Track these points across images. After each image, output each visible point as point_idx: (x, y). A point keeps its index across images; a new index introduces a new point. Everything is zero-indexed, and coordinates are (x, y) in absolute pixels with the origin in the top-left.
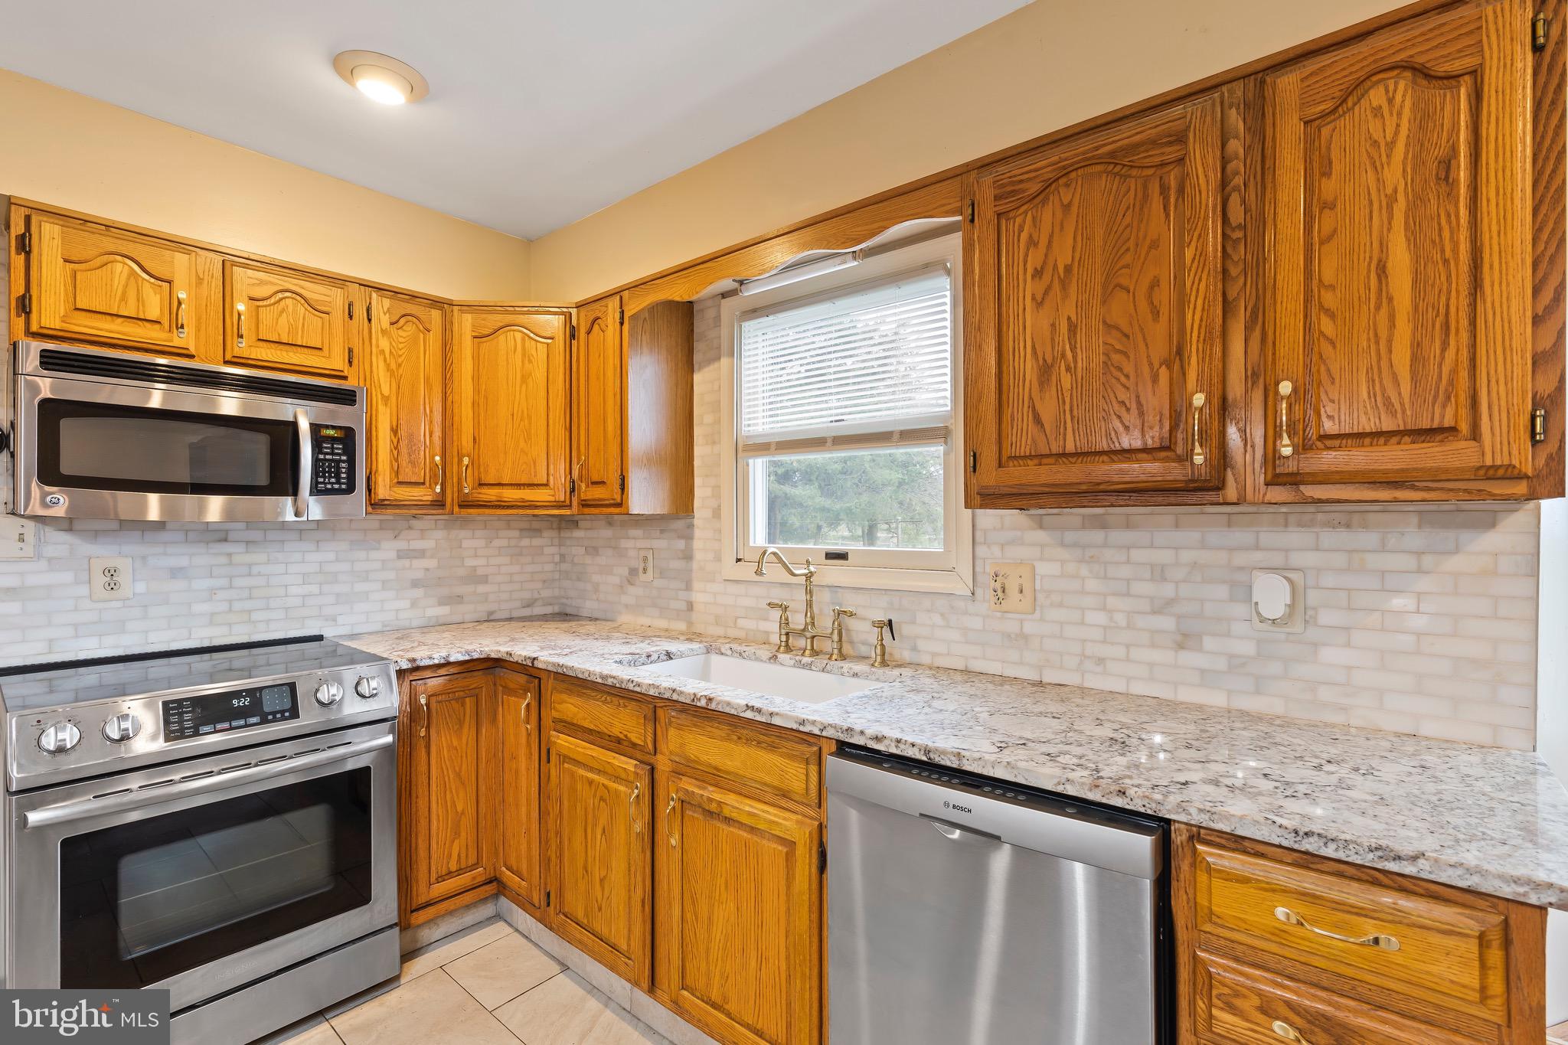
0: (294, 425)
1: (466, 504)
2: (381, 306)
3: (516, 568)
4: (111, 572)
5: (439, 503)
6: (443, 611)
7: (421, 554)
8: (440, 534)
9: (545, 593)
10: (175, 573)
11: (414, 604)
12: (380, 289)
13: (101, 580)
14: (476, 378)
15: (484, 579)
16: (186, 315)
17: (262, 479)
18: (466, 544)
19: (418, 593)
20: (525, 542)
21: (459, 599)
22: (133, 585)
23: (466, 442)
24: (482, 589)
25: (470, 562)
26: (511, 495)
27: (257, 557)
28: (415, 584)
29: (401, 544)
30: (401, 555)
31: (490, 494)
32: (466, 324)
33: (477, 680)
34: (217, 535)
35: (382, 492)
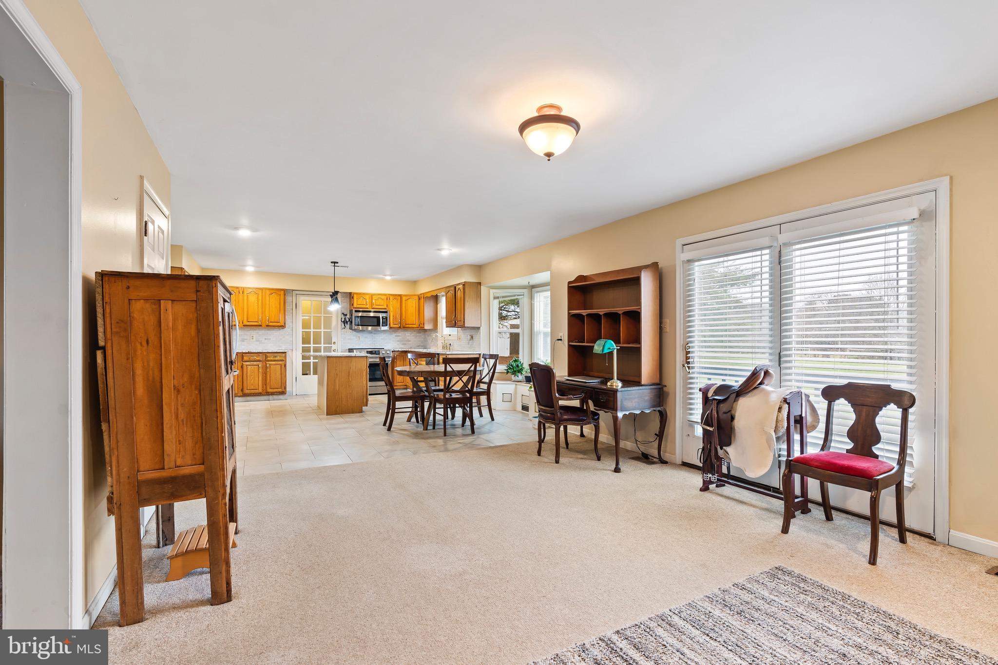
0: (379, 317)
1: (404, 328)
2: (391, 297)
3: (416, 339)
4: (359, 337)
5: (400, 327)
6: (403, 346)
7: (399, 336)
8: (402, 333)
9: (422, 344)
10: (366, 337)
11: (398, 344)
12: (391, 295)
13: (358, 338)
14: (405, 307)
15: (410, 341)
16: (368, 303)
17: (376, 324)
18: (407, 334)
19: (398, 343)
20: (418, 334)
21: (405, 344)
22: (362, 339)
23: (404, 318)
24: (409, 343)
25: (407, 338)
26: (410, 326)
27: (375, 336)
28: (398, 341)
29: (396, 334)
30: (396, 336)
31: (407, 326)
32: (404, 298)
33: (403, 354)
34: (370, 332)
35: (392, 326)
